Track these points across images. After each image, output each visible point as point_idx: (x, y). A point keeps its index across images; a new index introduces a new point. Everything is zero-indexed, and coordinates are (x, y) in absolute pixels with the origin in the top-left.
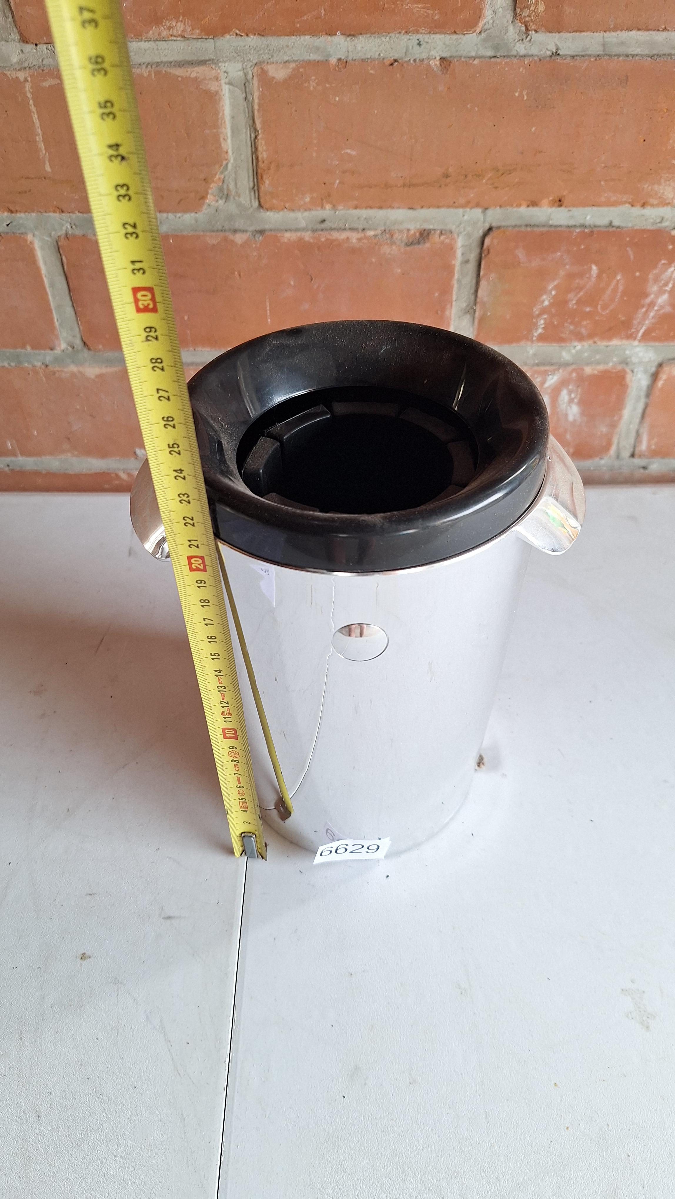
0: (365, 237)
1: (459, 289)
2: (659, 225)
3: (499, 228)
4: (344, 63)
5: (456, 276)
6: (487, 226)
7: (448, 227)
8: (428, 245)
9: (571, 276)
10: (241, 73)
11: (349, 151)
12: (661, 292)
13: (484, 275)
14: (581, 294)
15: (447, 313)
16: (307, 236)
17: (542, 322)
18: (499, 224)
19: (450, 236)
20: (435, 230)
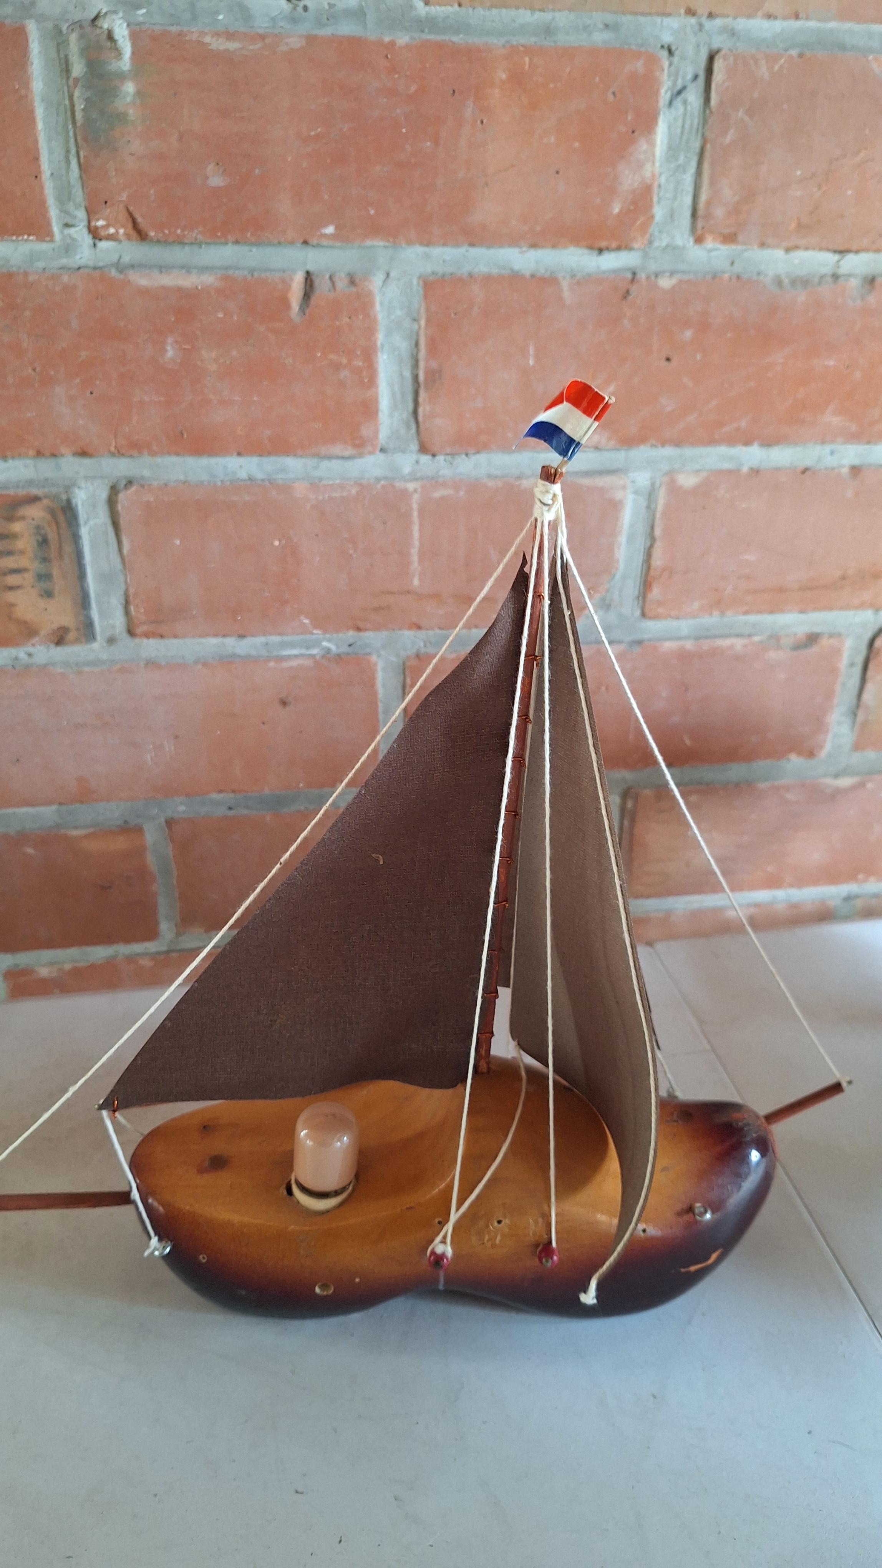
4: (755, 472)
10: (648, 483)
11: (747, 557)
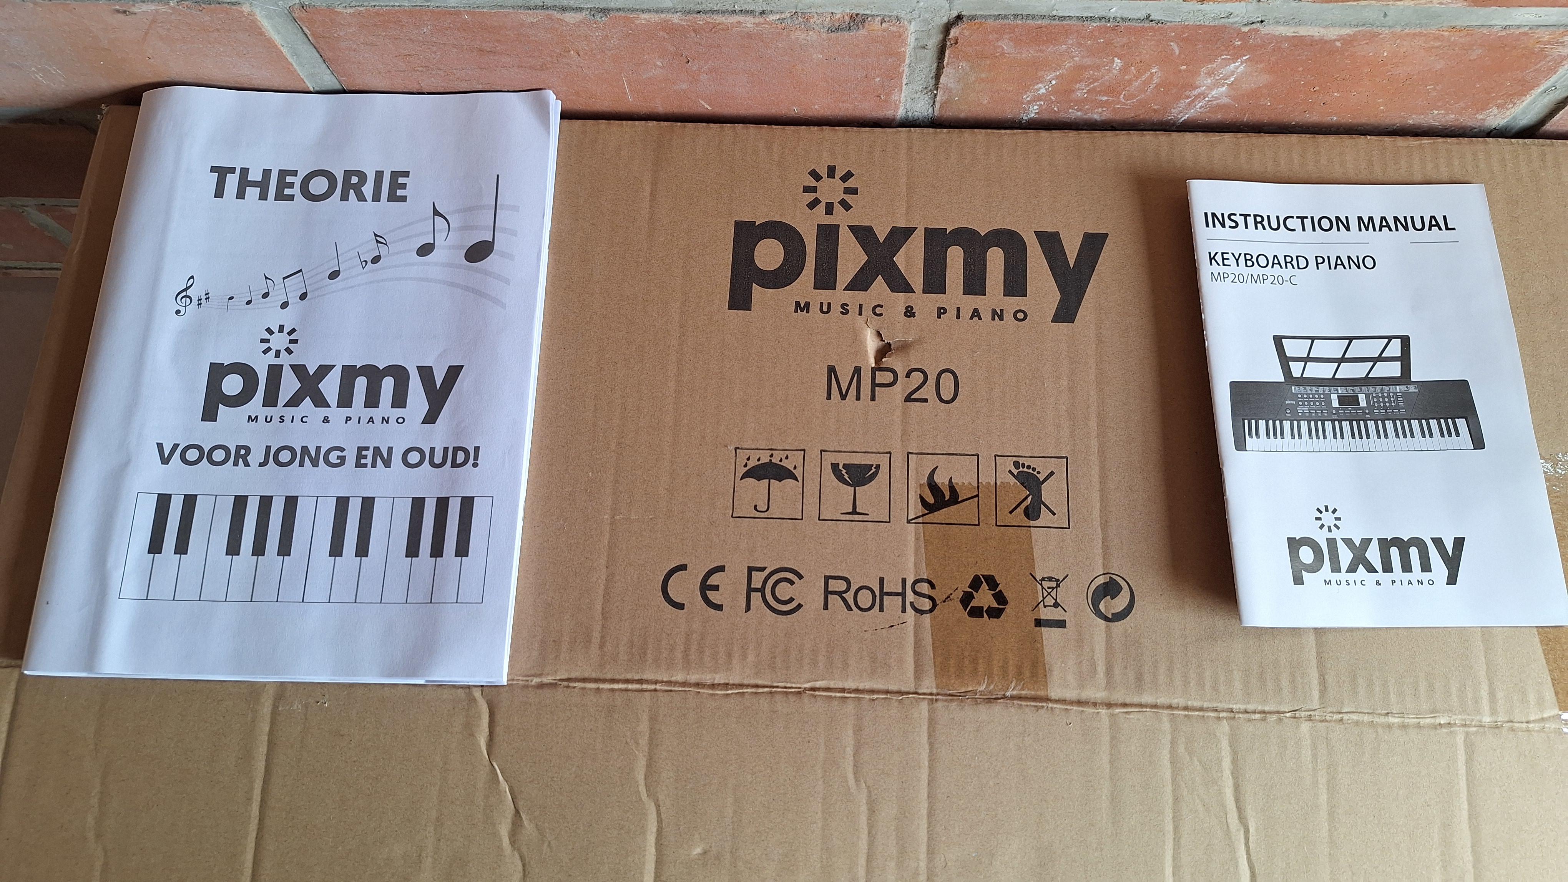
0: (766, 22)
1: (912, 72)
2: (1223, 20)
3: (972, 18)
5: (907, 61)
6: (955, 13)
7: (894, 13)
8: (862, 32)
9: (1081, 68)
12: (1216, 85)
13: (948, 64)
14: (1096, 84)
15: (895, 97)
16: (676, 18)
17: (1036, 107)
18: (973, 13)
19: (899, 22)
20: (872, 16)
